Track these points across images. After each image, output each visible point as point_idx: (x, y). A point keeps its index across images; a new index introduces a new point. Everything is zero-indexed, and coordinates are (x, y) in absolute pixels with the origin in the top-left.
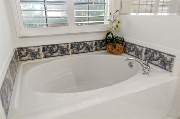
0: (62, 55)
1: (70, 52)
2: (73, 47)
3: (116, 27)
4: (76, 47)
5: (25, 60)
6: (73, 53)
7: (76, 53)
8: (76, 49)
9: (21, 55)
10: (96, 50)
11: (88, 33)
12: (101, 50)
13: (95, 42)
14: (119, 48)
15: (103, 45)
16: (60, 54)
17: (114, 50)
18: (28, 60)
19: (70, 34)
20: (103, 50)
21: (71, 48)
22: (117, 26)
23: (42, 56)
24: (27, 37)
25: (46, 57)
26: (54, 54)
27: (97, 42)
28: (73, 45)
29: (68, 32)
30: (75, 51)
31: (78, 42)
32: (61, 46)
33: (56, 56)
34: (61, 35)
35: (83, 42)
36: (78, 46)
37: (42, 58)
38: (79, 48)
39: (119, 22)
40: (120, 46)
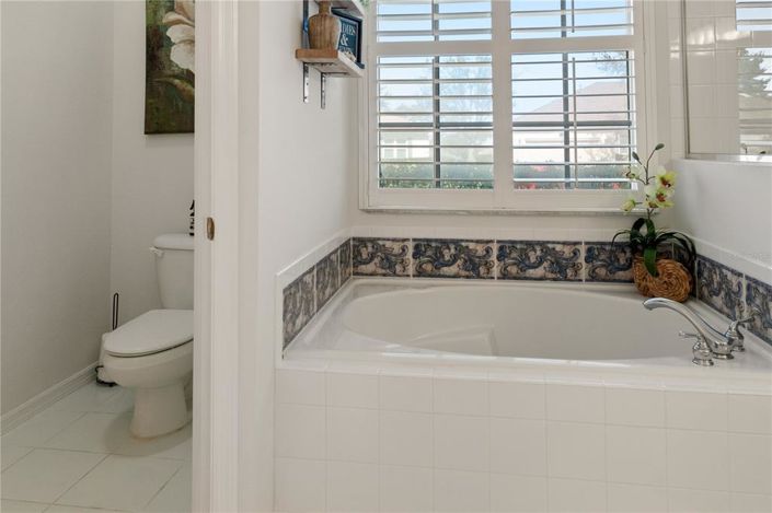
0: (467, 277)
1: (496, 271)
2: (505, 257)
3: (656, 201)
4: (514, 255)
5: (367, 275)
6: (505, 276)
7: (515, 278)
8: (515, 264)
9: (359, 258)
10: (593, 278)
11: (556, 214)
12: (615, 281)
13: (587, 247)
14: (670, 275)
15: (622, 262)
16: (463, 273)
17: (652, 283)
18: (372, 274)
19: (496, 214)
20: (620, 281)
21: (499, 258)
22: (660, 197)
23: (411, 269)
24: (381, 211)
25: (420, 273)
26: (445, 270)
27: (594, 250)
28: (506, 248)
29: (490, 207)
30: (514, 270)
31: (521, 242)
32: (467, 247)
33: (449, 277)
34: (470, 213)
35: (542, 244)
36: (524, 254)
37: (408, 276)
38: (527, 262)
39: (665, 182)
40: (674, 269)
